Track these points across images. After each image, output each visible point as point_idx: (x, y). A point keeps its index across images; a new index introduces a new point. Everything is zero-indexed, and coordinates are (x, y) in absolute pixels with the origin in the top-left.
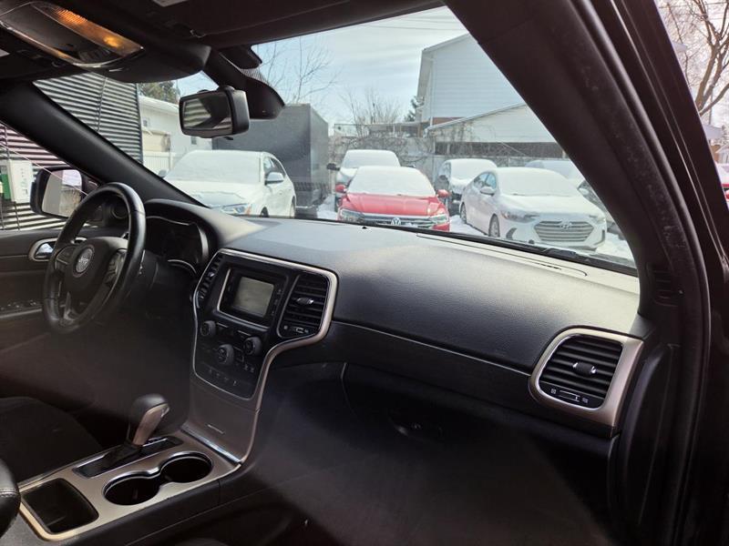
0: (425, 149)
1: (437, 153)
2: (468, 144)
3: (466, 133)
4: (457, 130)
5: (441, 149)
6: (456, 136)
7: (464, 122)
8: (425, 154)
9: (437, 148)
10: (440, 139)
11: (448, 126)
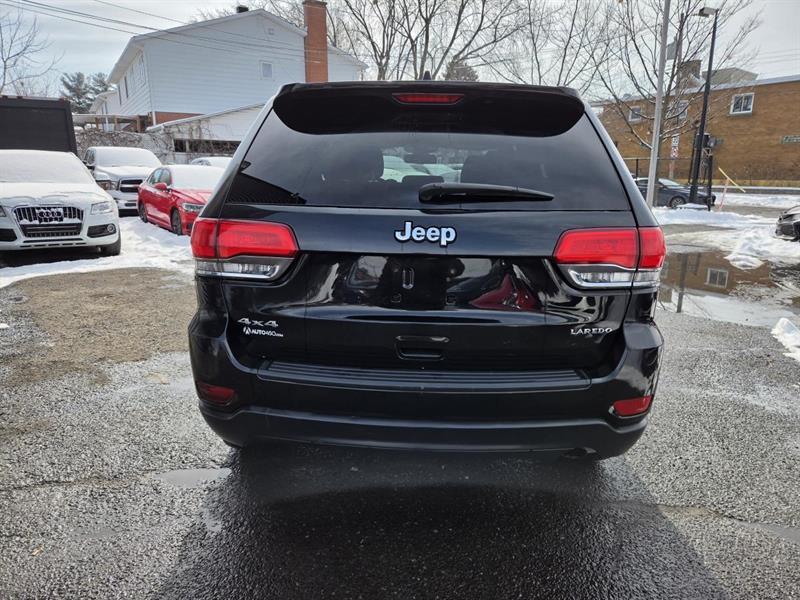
0: (164, 146)
1: (177, 150)
2: (207, 142)
3: (203, 130)
4: (195, 128)
5: (180, 146)
6: (194, 133)
7: (200, 121)
8: (165, 151)
9: (176, 145)
10: (178, 136)
11: (184, 123)
